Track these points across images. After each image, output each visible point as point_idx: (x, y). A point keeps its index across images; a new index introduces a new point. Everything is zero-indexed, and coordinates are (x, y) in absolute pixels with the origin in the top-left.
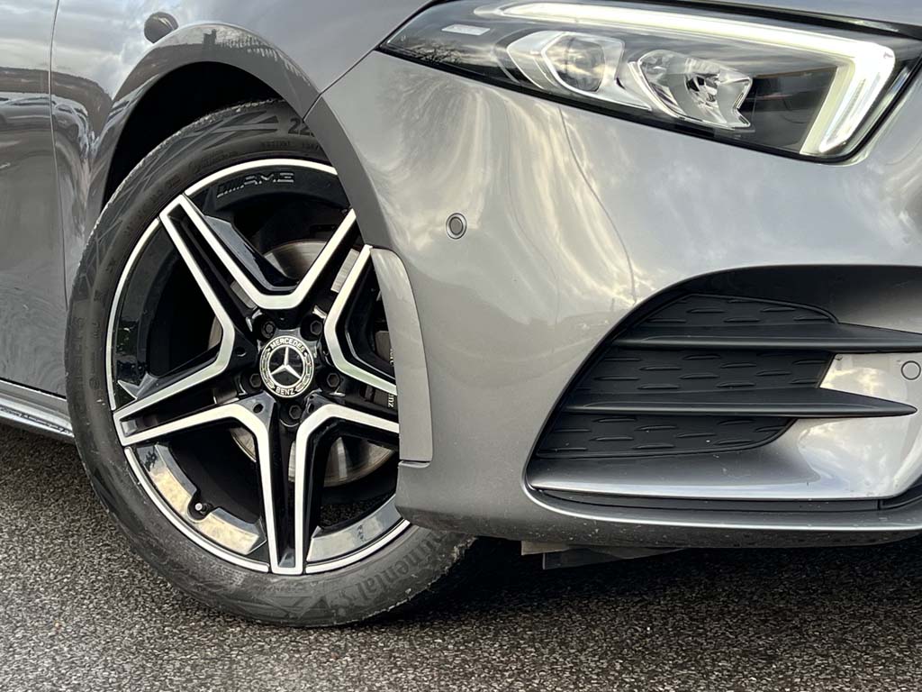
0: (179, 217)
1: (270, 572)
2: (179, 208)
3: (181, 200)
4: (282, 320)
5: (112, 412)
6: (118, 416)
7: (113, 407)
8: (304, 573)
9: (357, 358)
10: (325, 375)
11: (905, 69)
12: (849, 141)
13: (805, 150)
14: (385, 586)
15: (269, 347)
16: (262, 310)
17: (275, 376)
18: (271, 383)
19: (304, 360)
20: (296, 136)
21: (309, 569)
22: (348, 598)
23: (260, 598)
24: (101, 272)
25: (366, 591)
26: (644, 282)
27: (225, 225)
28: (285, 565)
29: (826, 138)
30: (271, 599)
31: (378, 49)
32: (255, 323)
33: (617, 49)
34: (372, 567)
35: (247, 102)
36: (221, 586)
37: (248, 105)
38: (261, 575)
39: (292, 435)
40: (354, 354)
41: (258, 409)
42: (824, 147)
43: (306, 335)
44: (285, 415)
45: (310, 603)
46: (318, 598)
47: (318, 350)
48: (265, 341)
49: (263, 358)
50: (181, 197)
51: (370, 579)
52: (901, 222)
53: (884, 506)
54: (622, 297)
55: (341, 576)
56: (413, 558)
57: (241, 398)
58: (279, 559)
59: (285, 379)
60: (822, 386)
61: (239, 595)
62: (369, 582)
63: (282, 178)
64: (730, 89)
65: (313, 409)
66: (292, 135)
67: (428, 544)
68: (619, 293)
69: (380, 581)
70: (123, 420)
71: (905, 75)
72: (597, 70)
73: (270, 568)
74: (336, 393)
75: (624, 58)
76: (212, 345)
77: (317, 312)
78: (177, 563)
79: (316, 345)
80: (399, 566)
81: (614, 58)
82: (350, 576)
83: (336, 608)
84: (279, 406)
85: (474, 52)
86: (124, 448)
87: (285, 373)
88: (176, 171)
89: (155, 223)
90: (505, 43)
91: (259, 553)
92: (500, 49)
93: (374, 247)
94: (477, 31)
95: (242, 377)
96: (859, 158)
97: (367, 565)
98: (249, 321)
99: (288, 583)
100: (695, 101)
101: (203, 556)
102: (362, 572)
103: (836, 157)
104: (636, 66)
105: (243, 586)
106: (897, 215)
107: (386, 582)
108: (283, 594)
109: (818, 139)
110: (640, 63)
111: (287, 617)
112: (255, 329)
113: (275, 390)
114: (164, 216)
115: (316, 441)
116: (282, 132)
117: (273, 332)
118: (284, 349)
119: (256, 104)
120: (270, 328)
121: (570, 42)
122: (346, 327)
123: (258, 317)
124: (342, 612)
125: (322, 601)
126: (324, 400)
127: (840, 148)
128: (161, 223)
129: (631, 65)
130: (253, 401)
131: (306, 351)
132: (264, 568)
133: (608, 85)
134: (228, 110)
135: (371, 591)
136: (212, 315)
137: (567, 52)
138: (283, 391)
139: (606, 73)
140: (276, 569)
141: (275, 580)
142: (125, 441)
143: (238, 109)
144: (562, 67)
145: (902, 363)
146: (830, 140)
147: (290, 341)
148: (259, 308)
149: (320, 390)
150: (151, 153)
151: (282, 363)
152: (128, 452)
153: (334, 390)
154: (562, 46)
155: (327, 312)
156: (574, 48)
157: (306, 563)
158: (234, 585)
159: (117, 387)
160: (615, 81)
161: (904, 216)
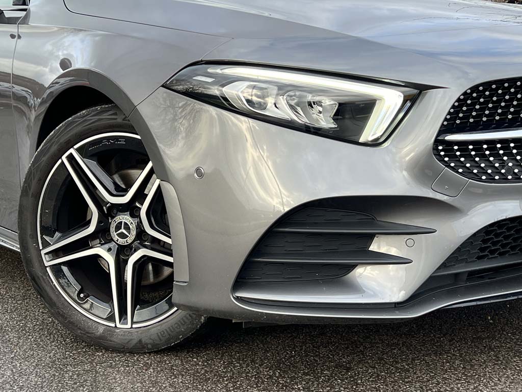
0: (71, 158)
1: (116, 327)
2: (71, 154)
3: (72, 151)
4: (121, 208)
5: (40, 250)
6: (43, 252)
7: (41, 248)
8: (132, 328)
9: (156, 227)
10: (141, 234)
11: (408, 102)
12: (382, 136)
13: (361, 140)
14: (170, 335)
15: (115, 221)
16: (111, 203)
17: (117, 234)
18: (116, 238)
19: (131, 227)
20: (126, 122)
21: (134, 326)
22: (152, 339)
23: (112, 339)
24: (34, 183)
25: (161, 337)
26: (288, 199)
27: (93, 164)
28: (123, 324)
29: (371, 135)
30: (117, 339)
31: (163, 86)
32: (108, 209)
33: (274, 90)
34: (164, 326)
35: (103, 105)
36: (92, 333)
37: (103, 106)
38: (111, 328)
39: (126, 262)
40: (155, 226)
41: (109, 250)
42: (371, 138)
43: (132, 216)
44: (122, 254)
45: (134, 342)
46: (139, 339)
47: (138, 222)
48: (113, 217)
49: (112, 226)
50: (72, 149)
51: (163, 331)
52: (404, 176)
53: (397, 306)
54: (278, 205)
55: (149, 329)
56: (182, 322)
57: (102, 244)
58: (120, 321)
59: (122, 236)
60: (369, 249)
61: (101, 337)
62: (162, 333)
63: (120, 141)
64: (328, 107)
65: (135, 251)
66: (124, 122)
67: (190, 315)
68: (277, 204)
69: (167, 332)
70: (45, 254)
71: (408, 104)
72: (267, 99)
73: (116, 325)
74: (146, 243)
75: (277, 95)
76: (88, 219)
77: (137, 204)
78: (72, 322)
79: (137, 220)
80: (176, 325)
81: (273, 95)
82: (153, 330)
83: (147, 344)
84: (120, 249)
85: (209, 88)
86: (46, 267)
87: (122, 233)
88: (70, 137)
89: (60, 161)
90: (223, 86)
91: (111, 318)
92: (220, 88)
93: (161, 180)
94: (210, 80)
95: (102, 234)
96: (386, 144)
97: (161, 325)
98: (105, 208)
99: (124, 332)
100: (311, 113)
101: (84, 319)
102: (159, 328)
103: (375, 143)
104: (283, 98)
105: (103, 333)
106: (402, 172)
107: (170, 333)
108: (122, 337)
109: (368, 135)
110: (285, 97)
111: (124, 348)
112: (108, 212)
113: (117, 241)
114: (64, 158)
115: (137, 266)
116: (119, 120)
117: (117, 213)
118: (122, 222)
119: (107, 106)
120: (115, 211)
121: (254, 87)
122: (151, 213)
123: (109, 206)
124: (150, 346)
125: (140, 341)
126: (141, 247)
127: (378, 139)
128: (62, 161)
129: (281, 97)
130: (107, 246)
131: (132, 223)
132: (114, 325)
133: (271, 107)
134: (94, 108)
135: (163, 337)
136: (87, 206)
137: (252, 91)
138: (121, 241)
139: (270, 101)
140: (119, 325)
141: (118, 331)
142: (47, 264)
143: (99, 108)
144: (250, 98)
145: (406, 239)
146: (373, 135)
147: (125, 218)
148: (109, 202)
149: (139, 242)
150: (57, 128)
151: (121, 229)
152: (48, 269)
153: (145, 241)
154: (250, 88)
155: (142, 205)
156: (256, 89)
157: (133, 323)
158: (99, 333)
159: (42, 238)
160: (274, 106)
161: (405, 173)
